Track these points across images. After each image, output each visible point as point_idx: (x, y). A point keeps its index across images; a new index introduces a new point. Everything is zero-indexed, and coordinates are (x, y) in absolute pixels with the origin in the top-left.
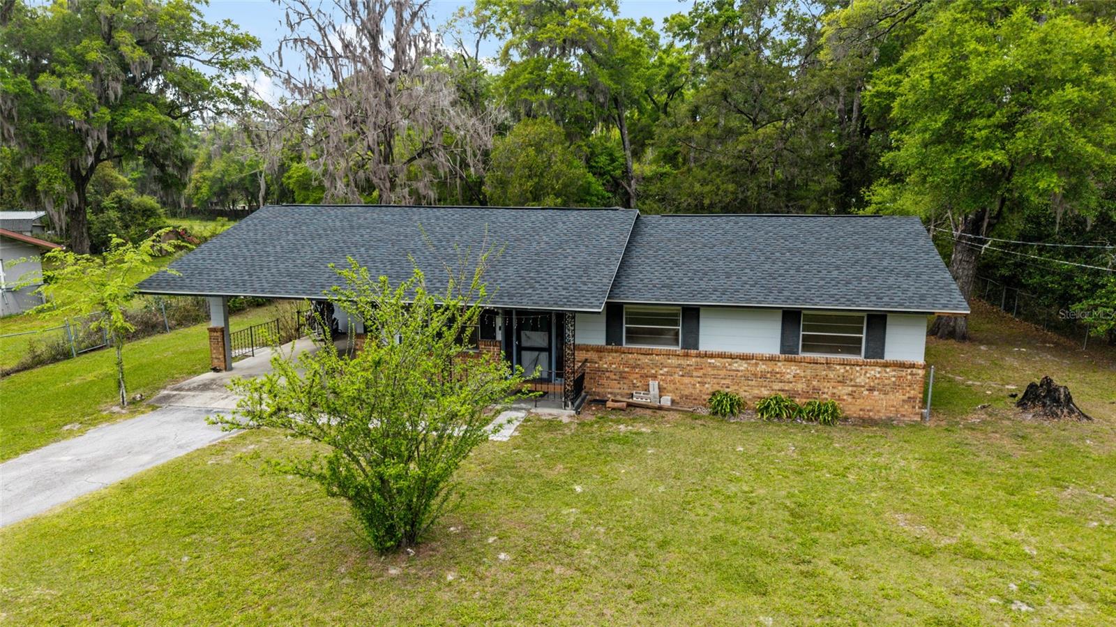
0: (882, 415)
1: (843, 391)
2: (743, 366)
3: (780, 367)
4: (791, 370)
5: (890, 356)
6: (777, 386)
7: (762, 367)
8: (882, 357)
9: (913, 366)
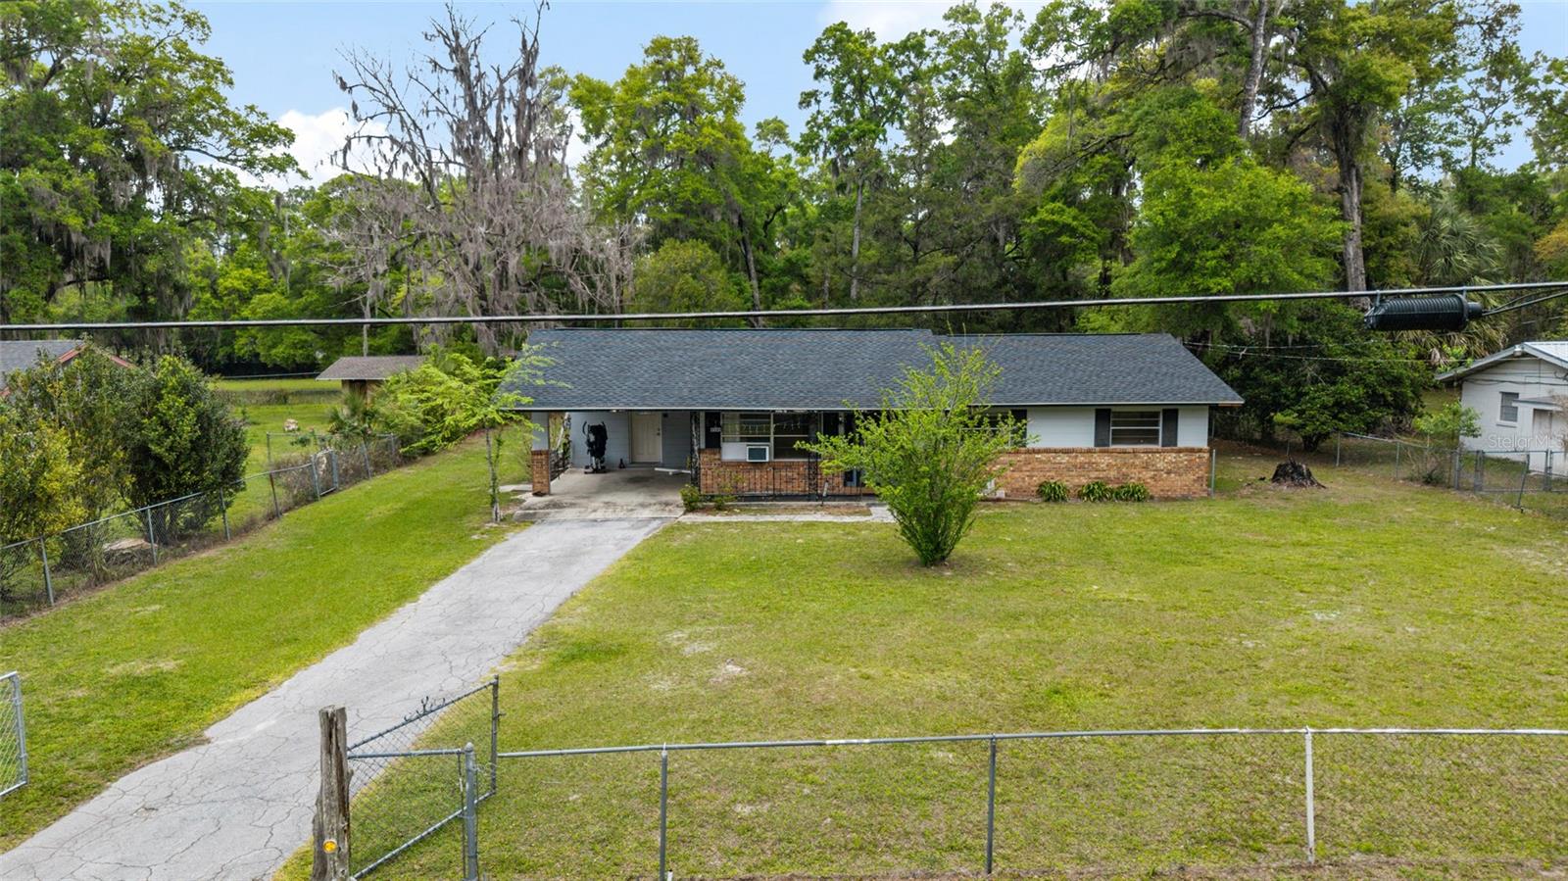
0: (1178, 494)
1: (1147, 475)
2: (1065, 459)
3: (1095, 458)
4: (1104, 460)
5: (1182, 443)
6: (1093, 475)
7: (1081, 459)
8: (1176, 445)
9: (1200, 450)
